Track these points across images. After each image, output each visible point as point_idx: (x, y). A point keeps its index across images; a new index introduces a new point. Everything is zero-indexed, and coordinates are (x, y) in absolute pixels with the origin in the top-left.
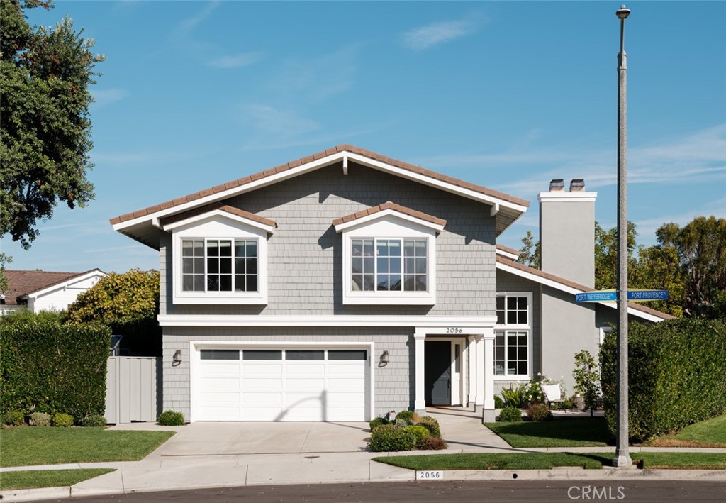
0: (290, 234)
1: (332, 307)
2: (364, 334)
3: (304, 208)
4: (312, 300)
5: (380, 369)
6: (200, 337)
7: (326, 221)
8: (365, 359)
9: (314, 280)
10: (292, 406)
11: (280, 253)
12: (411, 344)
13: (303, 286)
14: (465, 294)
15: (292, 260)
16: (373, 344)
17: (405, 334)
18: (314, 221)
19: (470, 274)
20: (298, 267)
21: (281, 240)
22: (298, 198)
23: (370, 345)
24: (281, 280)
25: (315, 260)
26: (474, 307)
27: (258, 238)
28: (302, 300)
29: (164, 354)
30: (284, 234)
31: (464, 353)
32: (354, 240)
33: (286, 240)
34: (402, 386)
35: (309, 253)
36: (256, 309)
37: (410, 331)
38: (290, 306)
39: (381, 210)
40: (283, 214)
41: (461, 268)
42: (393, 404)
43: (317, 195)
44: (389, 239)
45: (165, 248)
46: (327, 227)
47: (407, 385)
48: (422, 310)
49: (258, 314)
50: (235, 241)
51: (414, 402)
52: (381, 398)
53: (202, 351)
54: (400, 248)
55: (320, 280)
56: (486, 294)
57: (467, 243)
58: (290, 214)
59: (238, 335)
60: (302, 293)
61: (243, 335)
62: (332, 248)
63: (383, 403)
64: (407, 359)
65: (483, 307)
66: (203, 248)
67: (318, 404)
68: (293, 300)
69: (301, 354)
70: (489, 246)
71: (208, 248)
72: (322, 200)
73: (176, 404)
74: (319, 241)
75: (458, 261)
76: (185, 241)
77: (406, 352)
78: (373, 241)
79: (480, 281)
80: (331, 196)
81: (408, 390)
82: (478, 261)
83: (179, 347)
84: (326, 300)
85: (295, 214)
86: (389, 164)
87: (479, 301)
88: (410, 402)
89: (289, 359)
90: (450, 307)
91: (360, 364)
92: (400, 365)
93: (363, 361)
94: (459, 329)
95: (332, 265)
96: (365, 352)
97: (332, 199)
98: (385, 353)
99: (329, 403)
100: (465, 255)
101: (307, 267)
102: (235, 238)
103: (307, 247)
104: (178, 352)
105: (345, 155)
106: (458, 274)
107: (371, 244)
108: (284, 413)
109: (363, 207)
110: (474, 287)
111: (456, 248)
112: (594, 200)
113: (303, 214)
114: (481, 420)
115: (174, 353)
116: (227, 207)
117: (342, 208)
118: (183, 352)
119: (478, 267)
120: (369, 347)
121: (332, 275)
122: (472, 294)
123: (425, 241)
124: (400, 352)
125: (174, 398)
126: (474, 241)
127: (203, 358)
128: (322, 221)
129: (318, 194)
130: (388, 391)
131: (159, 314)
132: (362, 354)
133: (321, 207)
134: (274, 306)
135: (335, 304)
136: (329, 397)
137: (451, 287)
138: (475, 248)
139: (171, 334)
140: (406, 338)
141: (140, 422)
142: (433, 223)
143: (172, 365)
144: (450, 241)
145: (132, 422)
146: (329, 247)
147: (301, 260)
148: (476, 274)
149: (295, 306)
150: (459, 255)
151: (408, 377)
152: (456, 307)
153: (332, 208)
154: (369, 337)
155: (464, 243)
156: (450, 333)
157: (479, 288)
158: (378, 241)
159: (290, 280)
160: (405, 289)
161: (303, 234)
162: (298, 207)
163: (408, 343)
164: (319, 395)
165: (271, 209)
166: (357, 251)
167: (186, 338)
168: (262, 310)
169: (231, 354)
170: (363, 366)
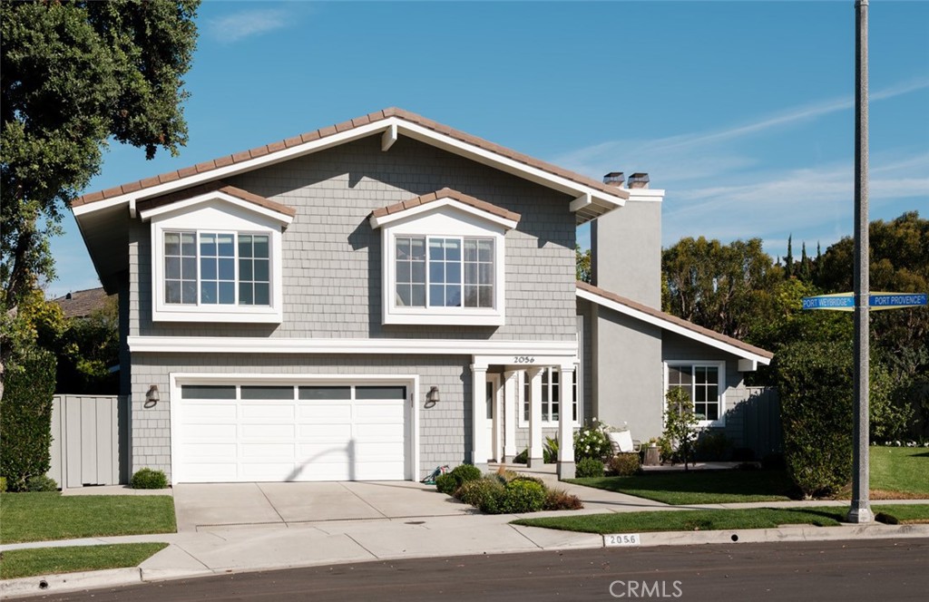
0: (311, 228)
1: (366, 328)
2: (406, 364)
3: (328, 194)
4: (340, 318)
5: (427, 411)
6: (184, 367)
7: (358, 212)
8: (405, 397)
9: (343, 291)
10: (309, 461)
11: (297, 254)
12: (468, 378)
13: (329, 300)
14: (538, 313)
15: (314, 264)
16: (417, 378)
17: (458, 365)
18: (342, 211)
19: (544, 287)
20: (320, 273)
21: (298, 237)
22: (321, 180)
23: (413, 380)
24: (298, 290)
25: (344, 265)
26: (549, 330)
27: (270, 233)
28: (327, 317)
29: (132, 391)
30: (302, 228)
31: (499, 393)
32: (399, 238)
33: (305, 237)
34: (455, 433)
35: (335, 256)
36: (264, 329)
37: (466, 360)
38: (310, 326)
39: (437, 199)
40: (300, 201)
41: (533, 278)
42: (443, 457)
43: (346, 177)
44: (445, 238)
45: (136, 244)
46: (359, 221)
47: (461, 431)
48: (484, 332)
49: (268, 336)
50: (239, 236)
51: (470, 454)
52: (428, 449)
53: (183, 387)
54: (459, 250)
55: (350, 291)
56: (564, 313)
57: (540, 246)
58: (310, 202)
59: (236, 365)
60: (327, 309)
61: (243, 365)
62: (366, 249)
63: (430, 455)
64: (461, 397)
65: (560, 330)
66: (195, 245)
67: (344, 457)
68: (315, 317)
69: (320, 391)
70: (568, 250)
71: (202, 245)
72: (352, 183)
73: (151, 460)
74: (350, 238)
75: (529, 269)
76: (168, 234)
77: (460, 388)
78: (424, 241)
79: (557, 295)
80: (365, 178)
81: (463, 438)
82: (554, 270)
83: (155, 381)
84: (358, 318)
85: (318, 202)
86: (452, 137)
87: (555, 321)
88: (465, 453)
89: (303, 398)
90: (519, 330)
91: (397, 405)
92: (453, 406)
93: (402, 401)
94: (530, 358)
95: (367, 272)
96: (404, 388)
97: (366, 182)
98: (433, 390)
99: (359, 455)
100: (538, 261)
101: (333, 274)
102: (239, 232)
103: (333, 247)
104: (153, 389)
105: (394, 123)
106: (529, 287)
107: (421, 244)
108: (297, 471)
109: (408, 196)
110: (549, 304)
111: (525, 252)
112: (660, 199)
113: (328, 202)
114: (556, 476)
115: (148, 389)
116: (230, 188)
117: (380, 195)
118: (160, 388)
119: (554, 278)
120: (411, 381)
121: (366, 284)
122: (547, 313)
123: (491, 242)
124: (452, 389)
125: (148, 451)
126: (549, 244)
127: (184, 396)
128: (353, 212)
129: (347, 175)
130: (436, 440)
131: (128, 335)
132: (401, 391)
133: (352, 193)
134: (289, 326)
135: (370, 323)
136: (358, 449)
137: (520, 303)
138: (550, 253)
139: (143, 363)
140: (460, 370)
141: (96, 485)
142: (504, 217)
143: (145, 407)
144: (519, 243)
145: (85, 485)
146: (363, 247)
147: (326, 264)
148: (552, 287)
149: (318, 326)
150: (531, 261)
151: (462, 421)
152: (526, 329)
153: (367, 195)
154: (412, 368)
155: (537, 246)
156: (518, 363)
157: (554, 304)
158: (431, 240)
159: (310, 291)
160: (466, 305)
161: (327, 229)
162: (320, 193)
163: (462, 377)
164: (344, 445)
165: (284, 194)
166: (401, 253)
167: (164, 369)
168: (272, 331)
169: (225, 391)
170: (402, 407)
